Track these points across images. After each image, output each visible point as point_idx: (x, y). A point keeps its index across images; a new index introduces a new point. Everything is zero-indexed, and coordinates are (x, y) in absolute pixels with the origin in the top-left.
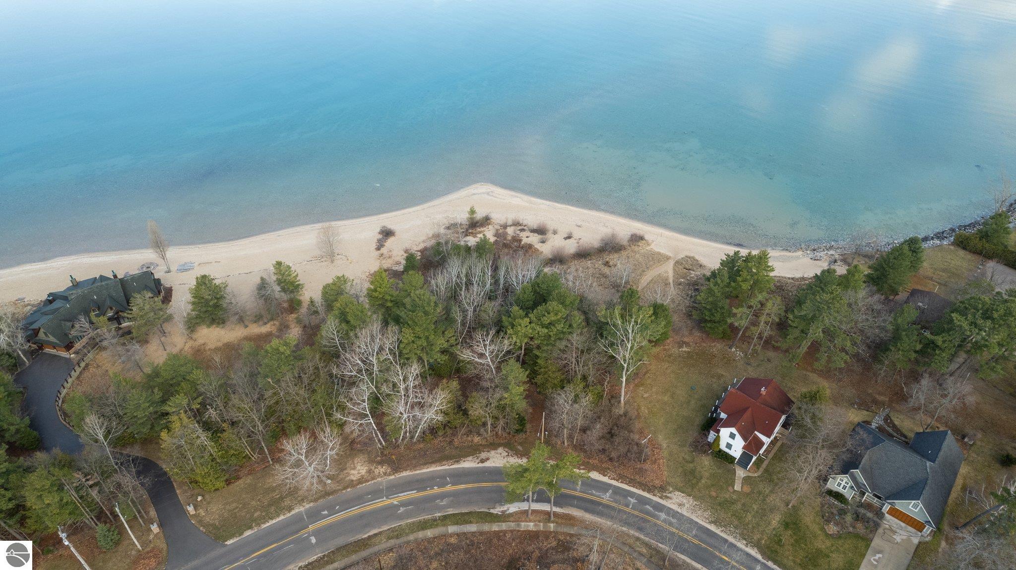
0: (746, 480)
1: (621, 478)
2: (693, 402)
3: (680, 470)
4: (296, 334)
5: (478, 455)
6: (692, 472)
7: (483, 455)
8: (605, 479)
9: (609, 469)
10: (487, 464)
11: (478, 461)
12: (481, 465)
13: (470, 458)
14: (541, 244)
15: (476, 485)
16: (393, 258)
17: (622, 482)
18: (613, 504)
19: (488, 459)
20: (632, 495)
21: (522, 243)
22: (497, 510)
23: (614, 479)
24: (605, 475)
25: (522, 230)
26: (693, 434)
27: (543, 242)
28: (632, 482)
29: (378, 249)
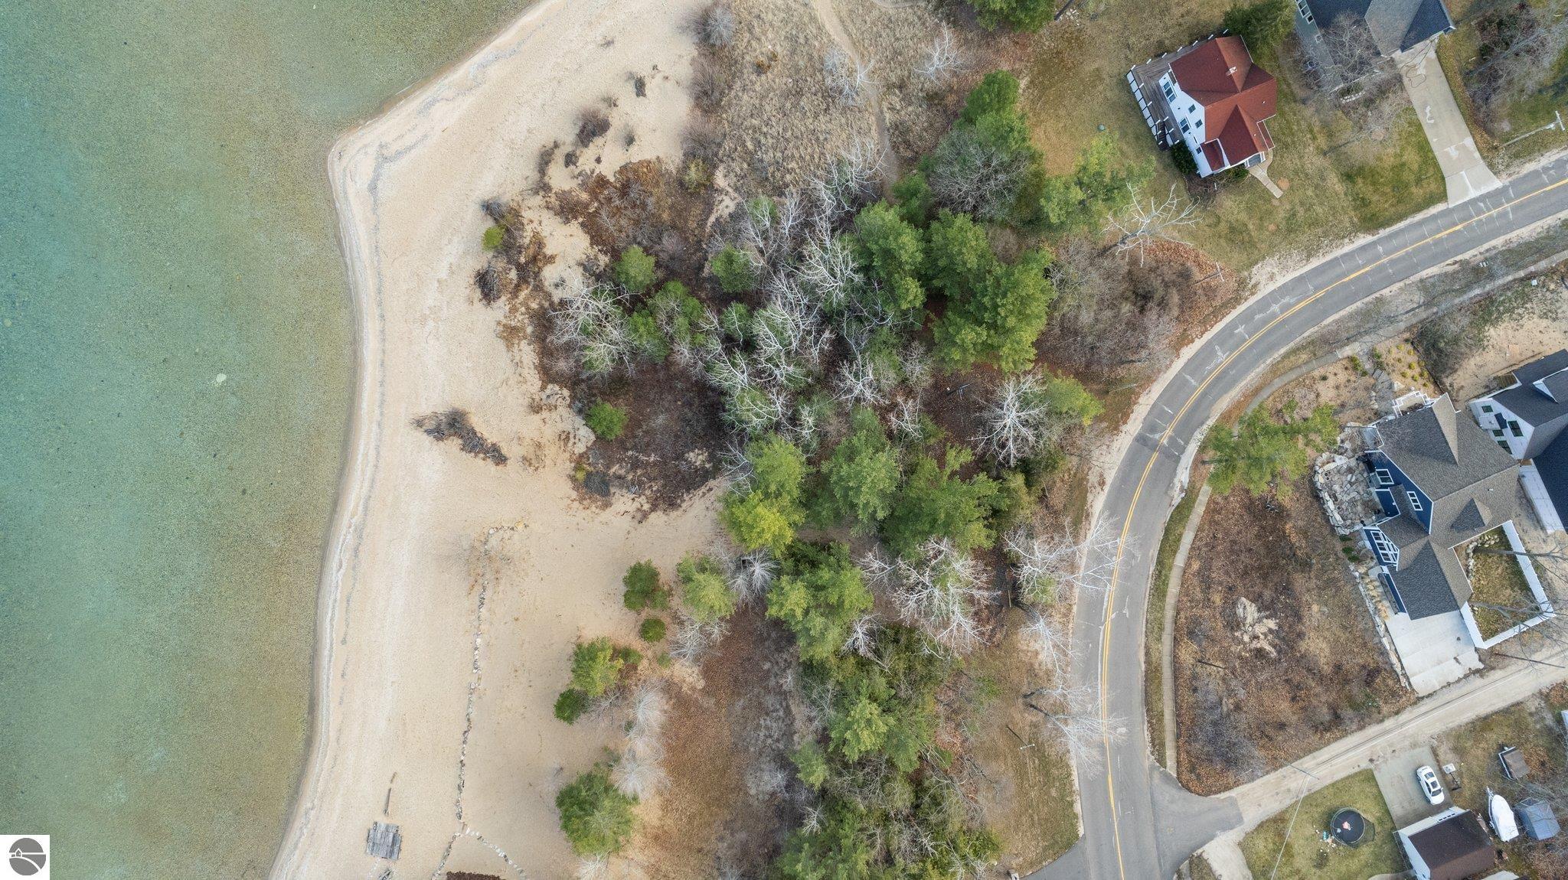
0: (1273, 172)
1: (1206, 323)
2: (1125, 147)
3: (1222, 242)
4: (690, 671)
5: (1089, 485)
6: (1232, 229)
7: (1093, 478)
8: (1199, 344)
9: (1185, 330)
10: (1109, 480)
11: (1099, 489)
12: (1107, 488)
13: (1090, 497)
14: (634, 149)
15: (1133, 507)
16: (543, 441)
17: (1212, 326)
18: (1236, 354)
19: (1101, 475)
20: (1232, 326)
21: (612, 180)
22: (1177, 498)
23: (1203, 333)
24: (1192, 341)
25: (570, 160)
26: (1176, 185)
27: (630, 140)
28: (1218, 313)
29: (500, 459)
